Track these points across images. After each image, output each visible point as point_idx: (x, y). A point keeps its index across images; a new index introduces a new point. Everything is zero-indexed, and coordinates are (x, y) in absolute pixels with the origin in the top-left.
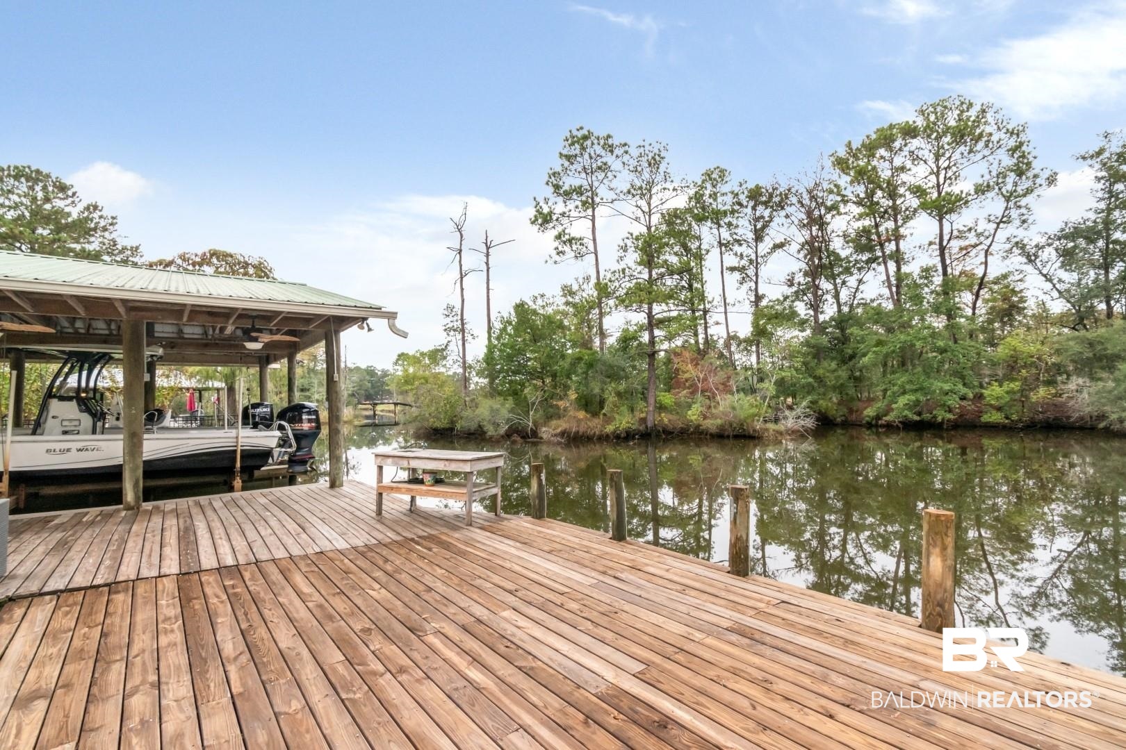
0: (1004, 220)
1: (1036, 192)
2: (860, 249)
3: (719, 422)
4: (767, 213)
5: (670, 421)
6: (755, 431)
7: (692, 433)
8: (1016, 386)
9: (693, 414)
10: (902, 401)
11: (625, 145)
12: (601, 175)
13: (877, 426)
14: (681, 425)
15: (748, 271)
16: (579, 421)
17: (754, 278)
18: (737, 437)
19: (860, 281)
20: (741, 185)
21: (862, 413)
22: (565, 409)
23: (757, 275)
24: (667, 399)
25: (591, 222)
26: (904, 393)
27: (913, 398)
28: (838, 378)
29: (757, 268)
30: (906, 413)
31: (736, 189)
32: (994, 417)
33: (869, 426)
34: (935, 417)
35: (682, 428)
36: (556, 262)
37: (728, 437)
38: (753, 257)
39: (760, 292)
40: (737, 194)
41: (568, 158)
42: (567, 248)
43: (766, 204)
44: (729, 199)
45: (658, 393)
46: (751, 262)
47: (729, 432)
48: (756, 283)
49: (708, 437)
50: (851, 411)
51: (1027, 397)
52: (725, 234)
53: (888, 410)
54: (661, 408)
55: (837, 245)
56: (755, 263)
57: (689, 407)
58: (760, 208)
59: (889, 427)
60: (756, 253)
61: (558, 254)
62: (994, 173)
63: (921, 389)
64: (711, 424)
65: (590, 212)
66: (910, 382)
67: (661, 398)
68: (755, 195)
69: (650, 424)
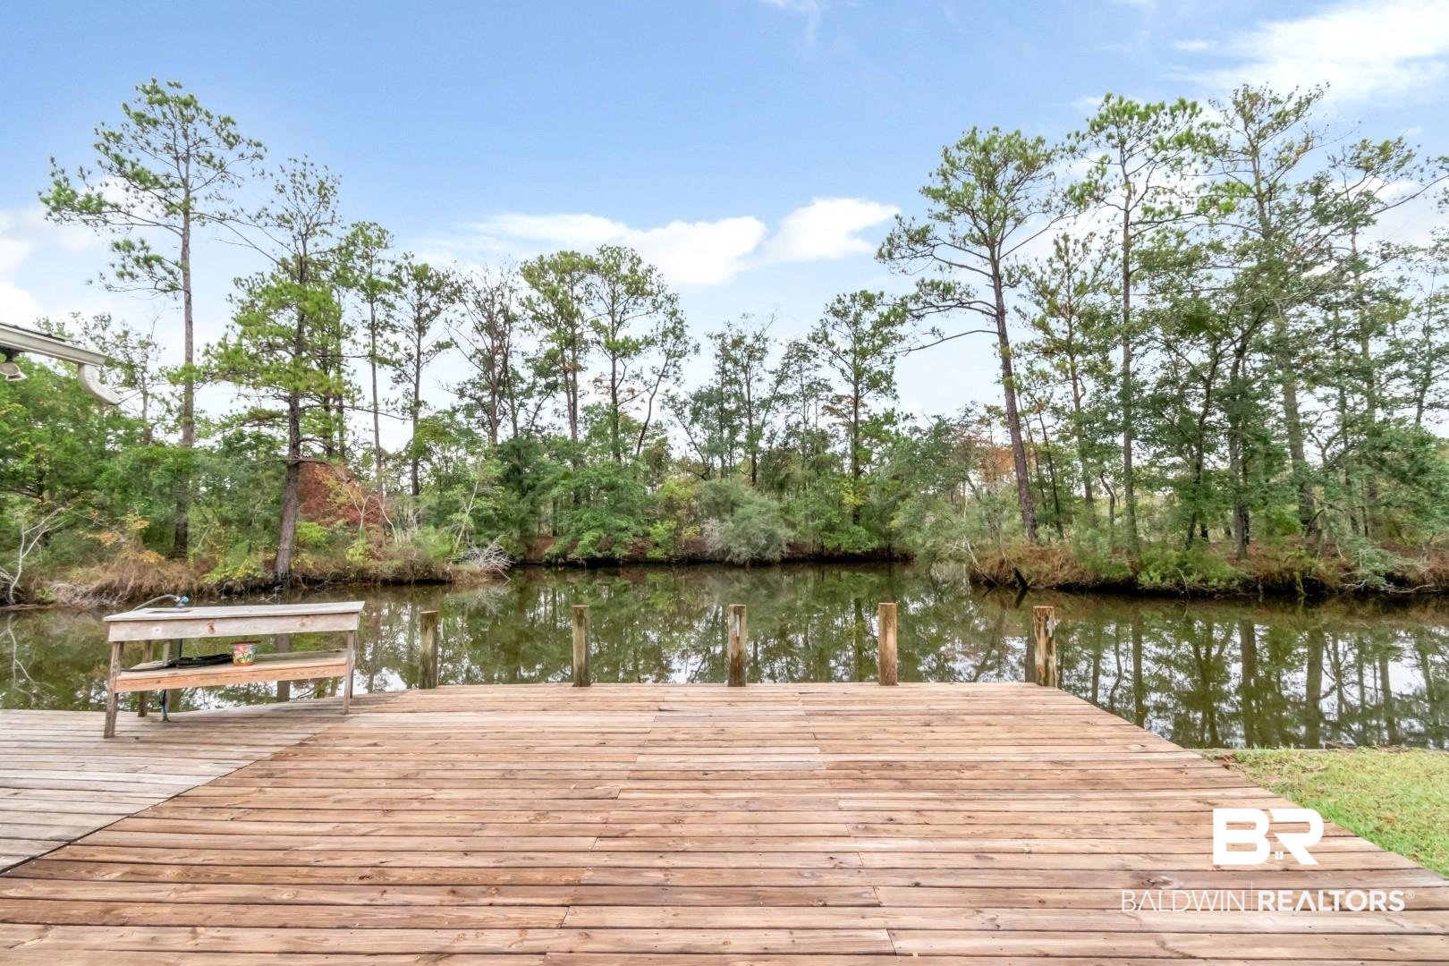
0: (663, 375)
1: (687, 357)
2: (541, 372)
3: (397, 563)
4: (433, 301)
5: (314, 564)
6: (445, 573)
7: (351, 582)
8: (673, 524)
9: (355, 554)
10: (588, 537)
11: (259, 145)
12: (210, 173)
13: (556, 565)
14: (334, 570)
15: (409, 368)
16: (144, 568)
17: (414, 379)
18: (420, 583)
19: (539, 407)
20: (406, 258)
21: (541, 550)
22: (117, 547)
23: (418, 374)
24: (313, 531)
25: (180, 240)
26: (589, 528)
27: (597, 534)
28: (519, 511)
29: (418, 367)
30: (591, 550)
31: (400, 261)
32: (657, 554)
33: (549, 565)
34: (613, 554)
35: (337, 574)
36: (109, 288)
37: (409, 583)
38: (414, 352)
39: (420, 399)
40: (400, 267)
41: (140, 118)
42: (141, 272)
43: (434, 290)
44: (388, 269)
45: (298, 523)
46: (410, 356)
47: (410, 576)
48: (417, 385)
49: (379, 584)
50: (530, 549)
51: (679, 535)
52: (381, 315)
53: (573, 546)
54: (300, 545)
55: (516, 362)
56: (418, 360)
57: (347, 543)
58: (426, 294)
59: (573, 566)
60: (419, 347)
61: (121, 275)
62: (661, 331)
63: (602, 526)
64: (386, 568)
65: (179, 221)
66: (595, 519)
67: (305, 530)
68: (421, 274)
69: (281, 569)
